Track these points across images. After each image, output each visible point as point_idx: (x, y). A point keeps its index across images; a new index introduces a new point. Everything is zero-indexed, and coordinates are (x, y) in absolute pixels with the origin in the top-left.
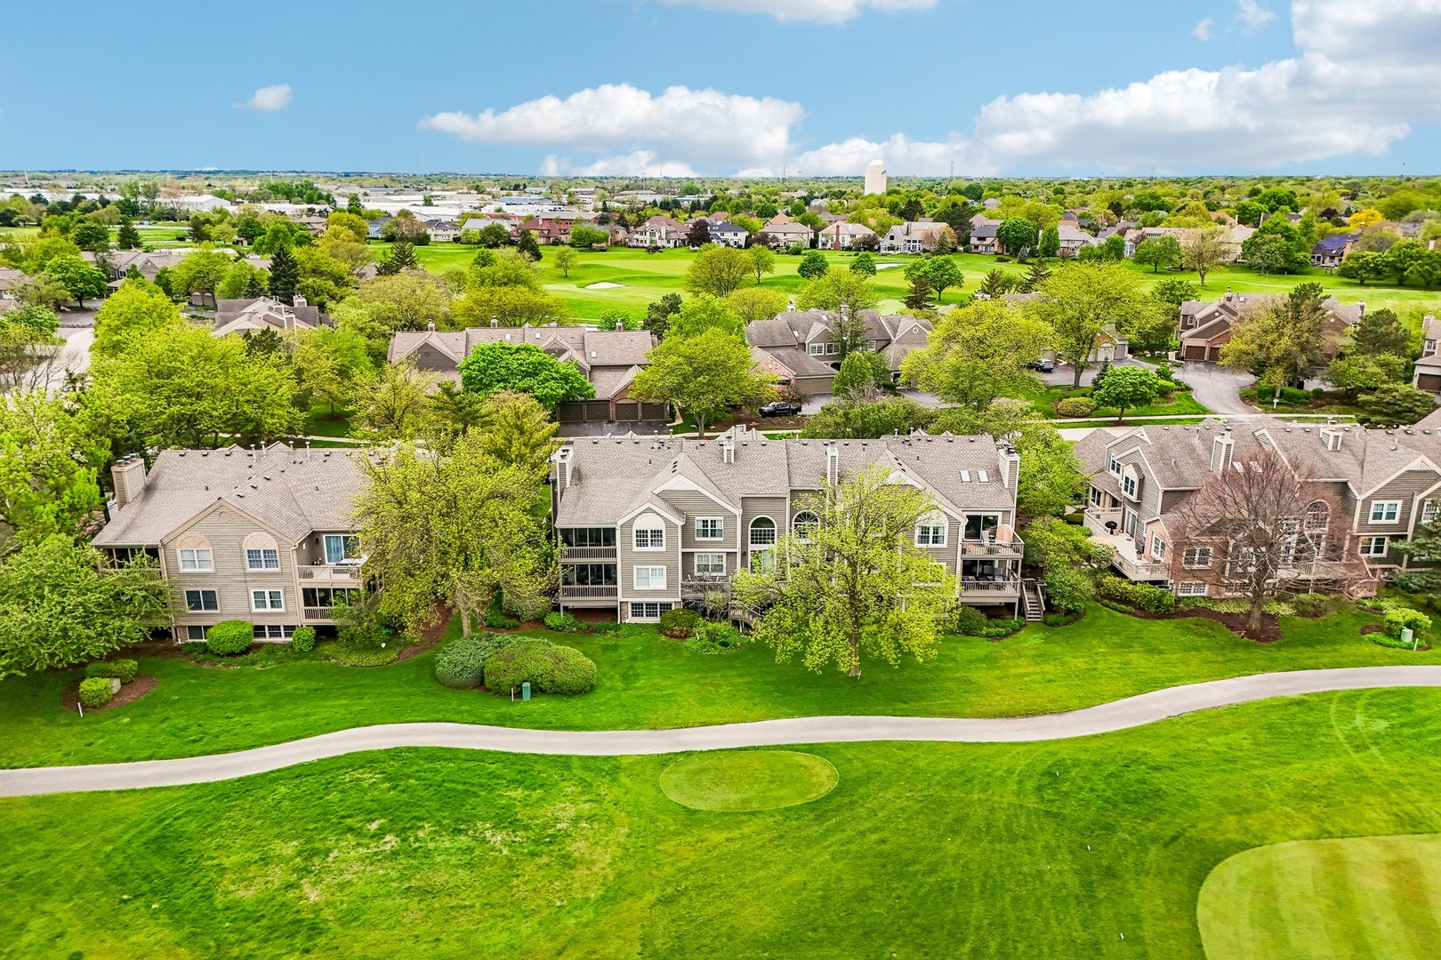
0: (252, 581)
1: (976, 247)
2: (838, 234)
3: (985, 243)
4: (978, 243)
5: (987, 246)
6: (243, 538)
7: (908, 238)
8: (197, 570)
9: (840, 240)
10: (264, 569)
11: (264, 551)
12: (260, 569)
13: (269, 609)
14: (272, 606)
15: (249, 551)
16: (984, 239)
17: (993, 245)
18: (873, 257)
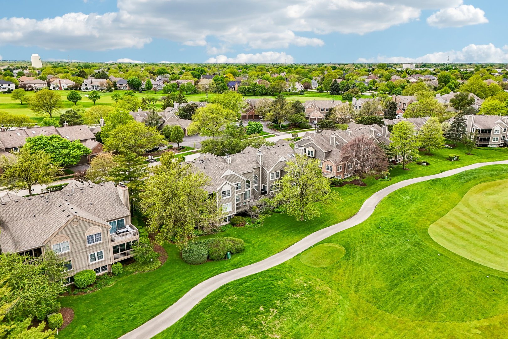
0: (89, 250)
1: (120, 88)
2: (60, 84)
3: (123, 86)
4: (120, 86)
5: (123, 87)
6: (85, 231)
7: (92, 85)
8: (62, 252)
9: (62, 86)
10: (95, 243)
11: (95, 235)
12: (93, 244)
13: (97, 261)
14: (99, 259)
15: (88, 237)
16: (122, 85)
17: (126, 87)
18: (79, 93)
